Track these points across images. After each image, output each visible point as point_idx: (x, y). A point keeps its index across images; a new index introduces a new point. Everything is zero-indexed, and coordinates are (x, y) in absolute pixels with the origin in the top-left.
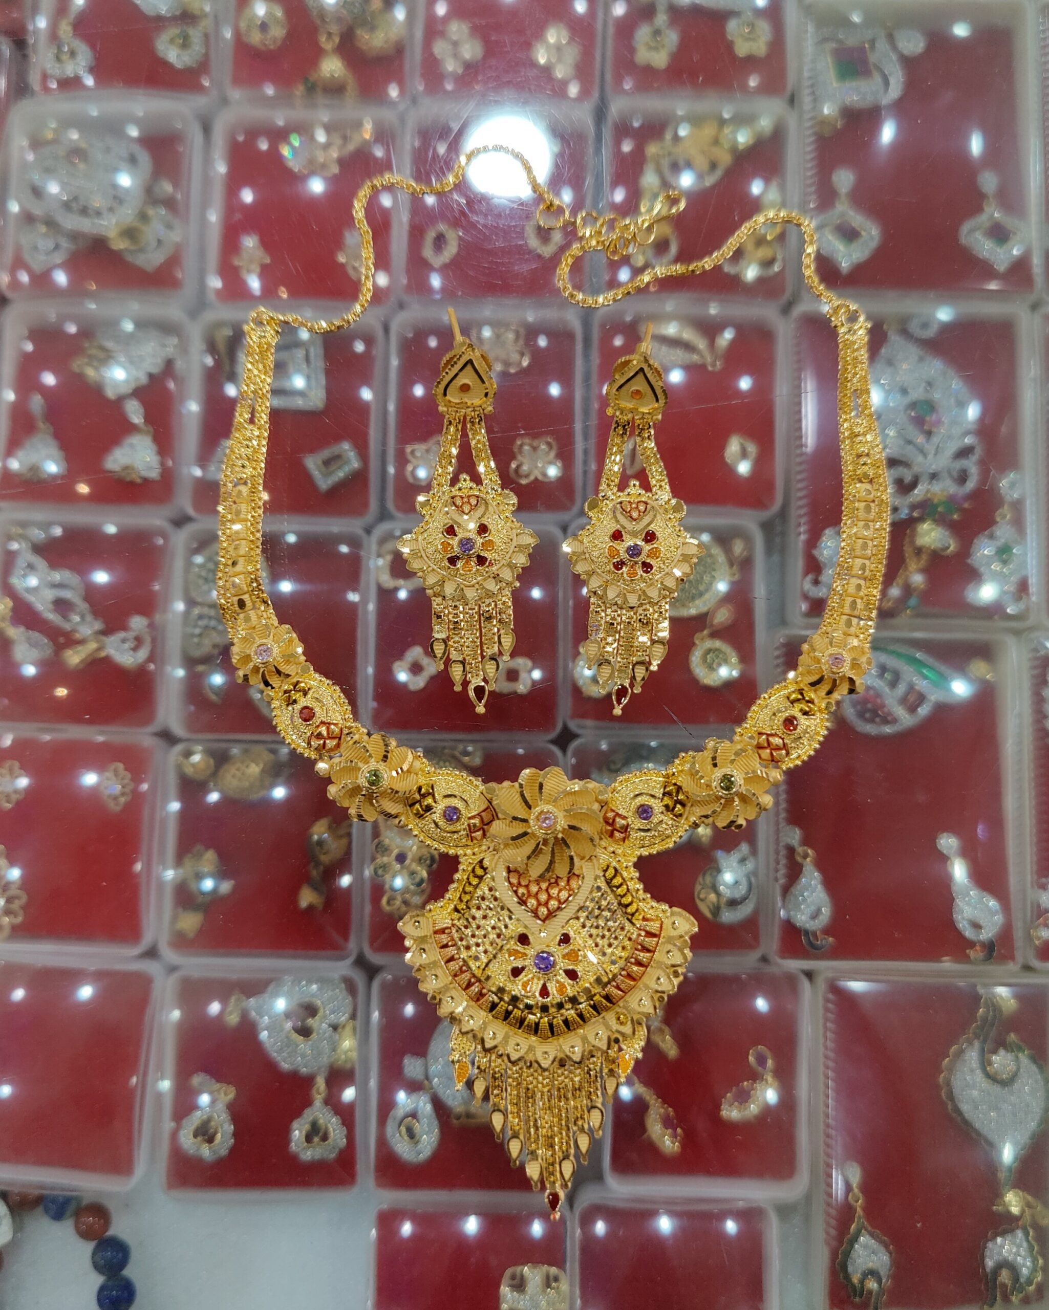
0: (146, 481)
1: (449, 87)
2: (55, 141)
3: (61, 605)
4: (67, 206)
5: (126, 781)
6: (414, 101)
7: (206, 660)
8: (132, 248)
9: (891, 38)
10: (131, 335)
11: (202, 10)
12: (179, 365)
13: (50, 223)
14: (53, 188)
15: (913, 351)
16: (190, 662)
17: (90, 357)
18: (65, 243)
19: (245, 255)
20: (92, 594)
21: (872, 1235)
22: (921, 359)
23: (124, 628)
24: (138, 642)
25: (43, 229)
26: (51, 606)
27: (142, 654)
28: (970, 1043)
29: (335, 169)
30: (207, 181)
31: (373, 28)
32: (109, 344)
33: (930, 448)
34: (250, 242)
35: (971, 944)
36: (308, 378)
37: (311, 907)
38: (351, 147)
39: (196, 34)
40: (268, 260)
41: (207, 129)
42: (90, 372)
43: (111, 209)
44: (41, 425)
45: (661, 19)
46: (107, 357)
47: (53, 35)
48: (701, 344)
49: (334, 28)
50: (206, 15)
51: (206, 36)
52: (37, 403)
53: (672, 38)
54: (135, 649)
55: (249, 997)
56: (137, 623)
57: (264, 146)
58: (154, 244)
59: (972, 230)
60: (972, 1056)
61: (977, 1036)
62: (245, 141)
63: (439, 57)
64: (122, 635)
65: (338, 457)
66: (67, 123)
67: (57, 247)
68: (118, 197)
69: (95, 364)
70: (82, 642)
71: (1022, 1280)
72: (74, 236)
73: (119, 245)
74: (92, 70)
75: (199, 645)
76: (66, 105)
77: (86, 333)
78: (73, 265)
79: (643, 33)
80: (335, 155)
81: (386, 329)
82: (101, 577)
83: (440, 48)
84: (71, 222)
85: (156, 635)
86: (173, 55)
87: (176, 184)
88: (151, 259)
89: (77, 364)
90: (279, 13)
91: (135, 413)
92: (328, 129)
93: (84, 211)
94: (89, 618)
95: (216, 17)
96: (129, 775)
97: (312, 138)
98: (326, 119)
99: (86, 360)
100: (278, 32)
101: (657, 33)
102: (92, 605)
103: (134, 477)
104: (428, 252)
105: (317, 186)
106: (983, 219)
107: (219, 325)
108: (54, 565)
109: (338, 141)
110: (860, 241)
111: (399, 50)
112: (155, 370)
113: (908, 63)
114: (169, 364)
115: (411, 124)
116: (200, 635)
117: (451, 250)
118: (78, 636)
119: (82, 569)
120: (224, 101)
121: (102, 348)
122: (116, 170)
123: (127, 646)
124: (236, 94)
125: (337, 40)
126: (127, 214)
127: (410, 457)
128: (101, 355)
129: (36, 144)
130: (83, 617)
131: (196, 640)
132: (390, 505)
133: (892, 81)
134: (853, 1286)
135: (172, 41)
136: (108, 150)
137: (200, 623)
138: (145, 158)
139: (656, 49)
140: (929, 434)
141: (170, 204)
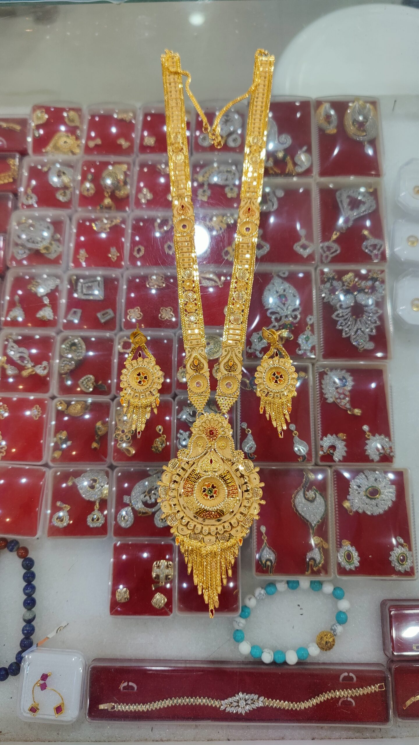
0: (49, 320)
1: (144, 206)
2: (25, 223)
3: (22, 358)
4: (28, 241)
5: (39, 410)
6: (133, 211)
7: (66, 374)
8: (47, 252)
9: (274, 193)
10: (46, 279)
11: (70, 186)
12: (60, 288)
13: (23, 246)
14: (24, 237)
15: (280, 280)
16: (60, 375)
17: (33, 284)
18: (27, 252)
19: (81, 255)
20: (31, 356)
21: (270, 548)
22: (283, 283)
23: (41, 364)
24: (45, 368)
25: (21, 247)
26: (18, 358)
27: (46, 372)
28: (301, 489)
29: (108, 230)
30: (70, 234)
31: (120, 191)
32: (39, 281)
33: (285, 309)
34: (82, 252)
35: (299, 457)
36: (99, 291)
37: (95, 448)
38: (114, 224)
39: (68, 192)
40: (87, 256)
41: (71, 219)
42: (33, 289)
43: (41, 242)
44: (18, 304)
45: (206, 187)
46: (38, 285)
47: (26, 192)
48: (217, 280)
49: (109, 191)
50: (71, 187)
51: (71, 193)
52: (17, 298)
53: (209, 193)
54: (44, 370)
55: (75, 478)
56: (45, 363)
57: (88, 224)
58: (53, 251)
59: (296, 247)
60: (301, 493)
61: (303, 487)
62: (82, 223)
63: (140, 198)
64: (40, 366)
65: (107, 313)
66: (28, 218)
67: (25, 252)
68: (43, 239)
69: (35, 286)
70: (28, 369)
71: (317, 563)
72: (30, 249)
73: (43, 251)
74: (37, 203)
75: (63, 369)
76: (28, 212)
77: (32, 278)
78: (29, 258)
79: (200, 191)
80: (109, 226)
81: (122, 276)
82: (34, 351)
83: (140, 196)
84: (30, 245)
85: (50, 366)
86: (61, 198)
87: (61, 235)
88: (53, 256)
89: (29, 287)
90: (93, 186)
91: (46, 301)
92: (106, 219)
93: (33, 242)
94: (30, 362)
95: (74, 188)
96: (40, 409)
97: (102, 221)
98: (107, 216)
99: (32, 285)
100: (92, 192)
101: (204, 191)
102: (31, 359)
103: (45, 319)
104: (135, 253)
105: (103, 236)
106: (301, 243)
107: (73, 275)
108: (19, 346)
109: (110, 222)
110: (264, 249)
111: (128, 197)
112: (53, 288)
113: (279, 199)
114: (57, 286)
115: (131, 217)
116: (64, 366)
117: (142, 253)
118: (26, 368)
119: (29, 347)
120: (76, 211)
121: (37, 282)
122: (43, 231)
123: (41, 369)
124: (80, 209)
125: (110, 194)
126: (46, 243)
127: (129, 313)
128: (37, 284)
129: (19, 224)
130: (28, 361)
131: (62, 368)
132: (123, 327)
133: (274, 205)
134: (263, 565)
135: (61, 194)
136: (41, 225)
137: (64, 363)
138: (52, 227)
139: (204, 196)
140: (284, 304)
141: (59, 240)
